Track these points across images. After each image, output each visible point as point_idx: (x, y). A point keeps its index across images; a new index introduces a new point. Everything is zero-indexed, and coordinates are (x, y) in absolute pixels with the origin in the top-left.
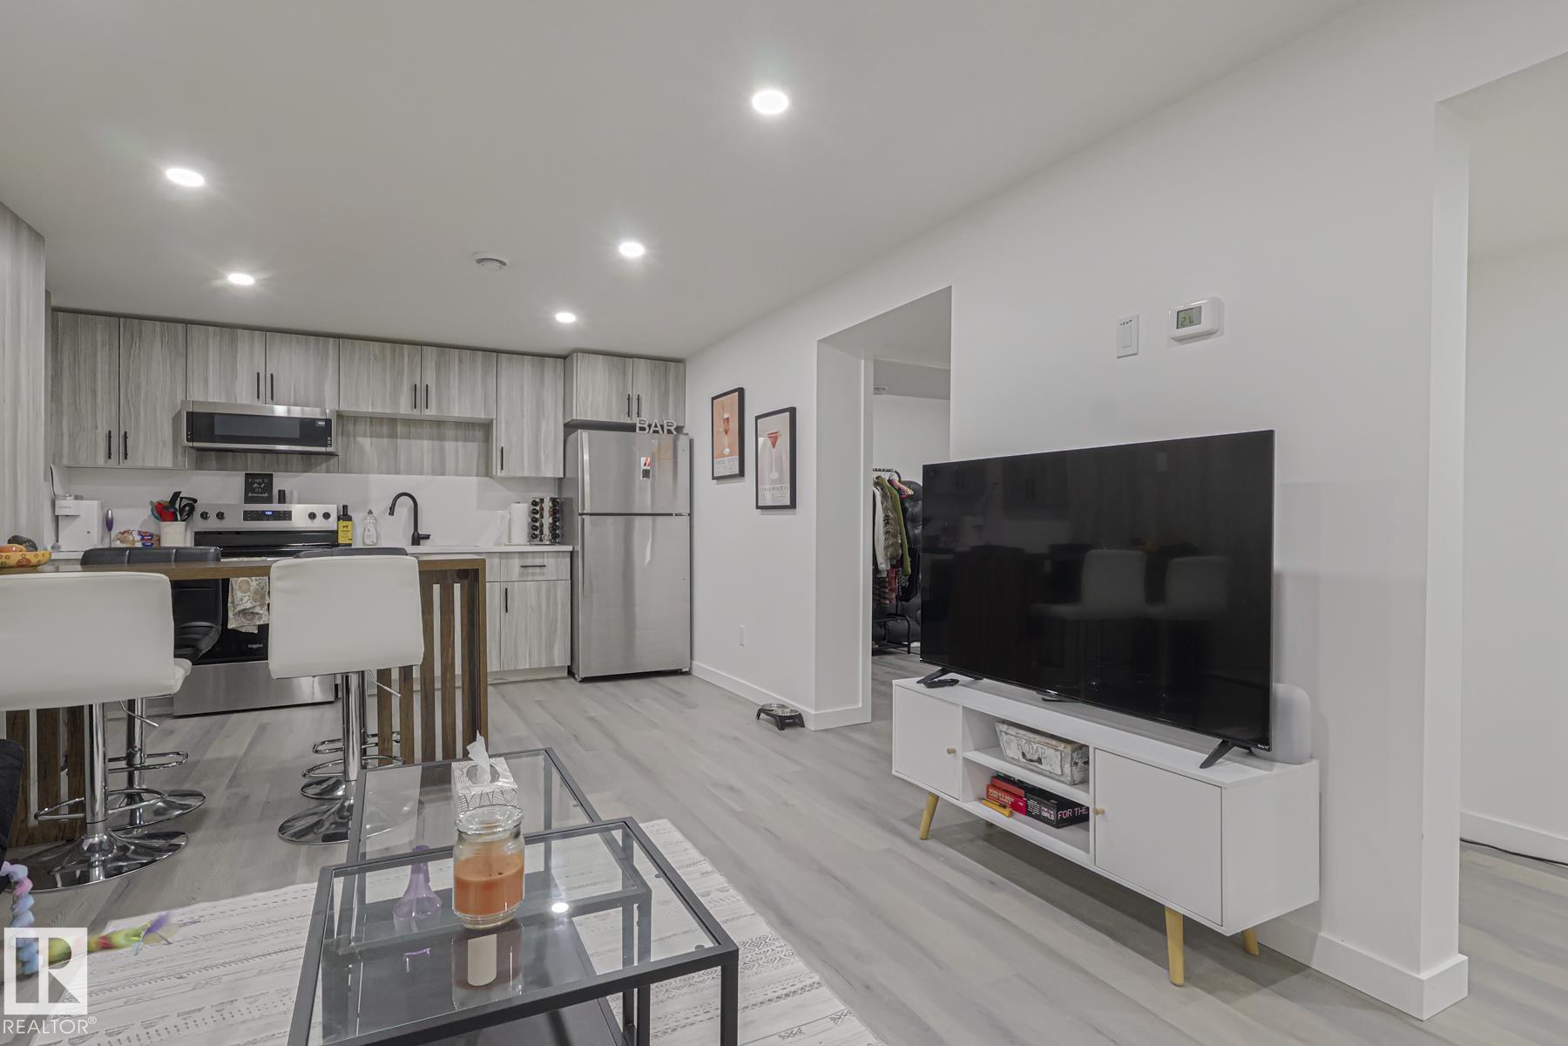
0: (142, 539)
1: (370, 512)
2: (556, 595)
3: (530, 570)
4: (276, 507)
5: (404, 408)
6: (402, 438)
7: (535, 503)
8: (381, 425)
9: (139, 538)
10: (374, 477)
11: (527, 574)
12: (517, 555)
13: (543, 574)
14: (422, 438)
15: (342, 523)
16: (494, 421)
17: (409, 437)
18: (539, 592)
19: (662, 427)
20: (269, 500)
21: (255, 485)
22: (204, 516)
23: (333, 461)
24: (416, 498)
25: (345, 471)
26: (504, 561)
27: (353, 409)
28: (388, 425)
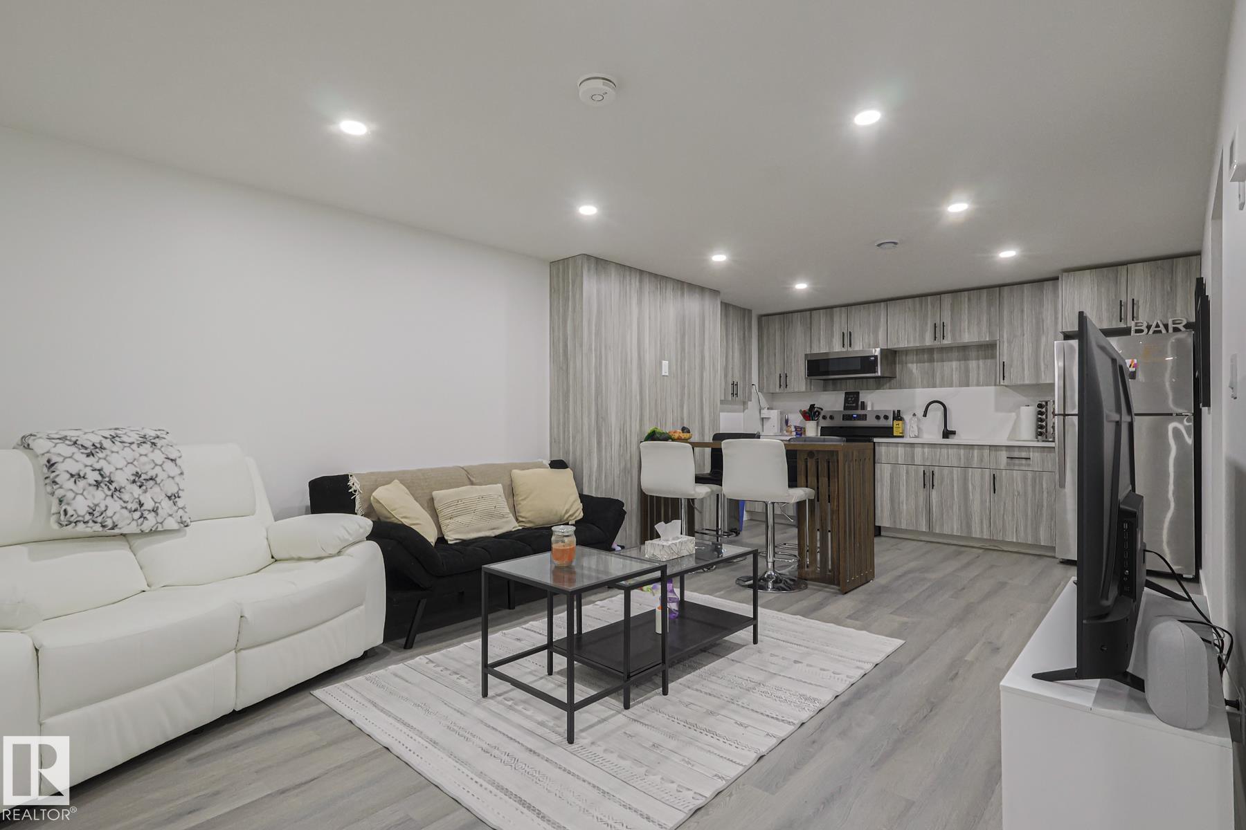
0: (796, 430)
1: (914, 415)
2: (1041, 485)
3: (1017, 461)
4: (860, 412)
5: (928, 341)
6: (937, 362)
7: (1040, 406)
8: (924, 355)
9: (794, 430)
10: (918, 391)
11: (1014, 465)
12: (1004, 448)
13: (1029, 465)
14: (951, 361)
15: (895, 422)
16: (998, 342)
17: (943, 361)
18: (1025, 479)
19: (1166, 326)
20: (856, 408)
21: (850, 399)
22: (824, 418)
23: (893, 381)
24: (944, 403)
25: (901, 388)
26: (993, 453)
27: (896, 347)
28: (927, 354)
